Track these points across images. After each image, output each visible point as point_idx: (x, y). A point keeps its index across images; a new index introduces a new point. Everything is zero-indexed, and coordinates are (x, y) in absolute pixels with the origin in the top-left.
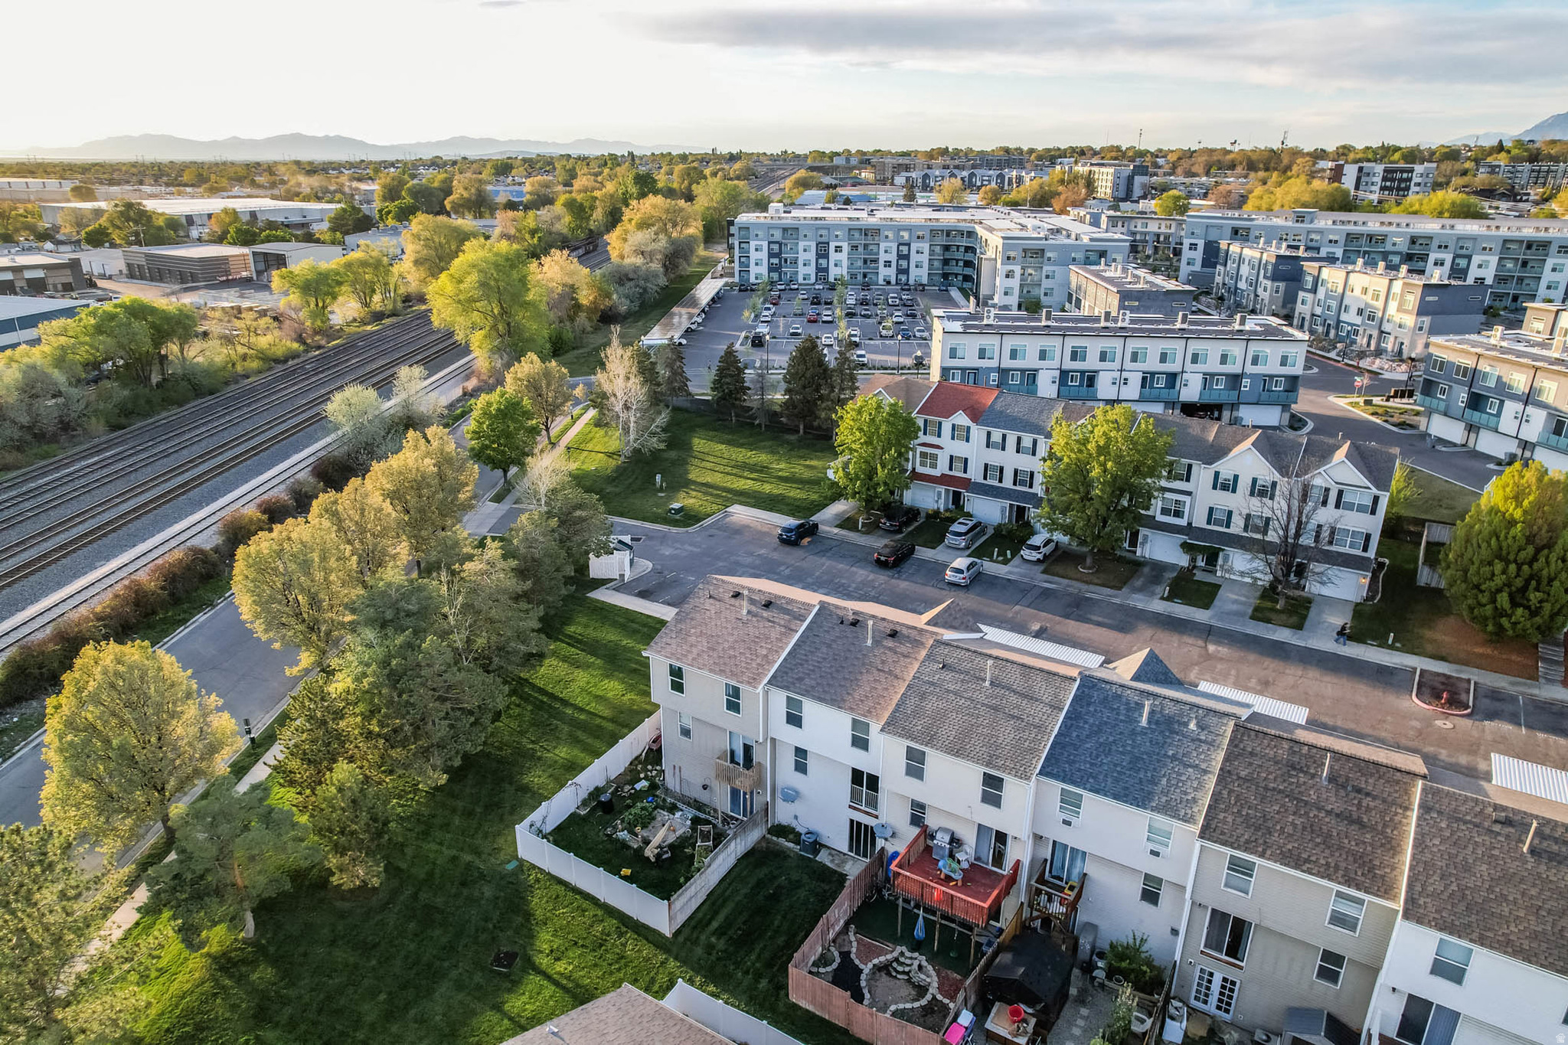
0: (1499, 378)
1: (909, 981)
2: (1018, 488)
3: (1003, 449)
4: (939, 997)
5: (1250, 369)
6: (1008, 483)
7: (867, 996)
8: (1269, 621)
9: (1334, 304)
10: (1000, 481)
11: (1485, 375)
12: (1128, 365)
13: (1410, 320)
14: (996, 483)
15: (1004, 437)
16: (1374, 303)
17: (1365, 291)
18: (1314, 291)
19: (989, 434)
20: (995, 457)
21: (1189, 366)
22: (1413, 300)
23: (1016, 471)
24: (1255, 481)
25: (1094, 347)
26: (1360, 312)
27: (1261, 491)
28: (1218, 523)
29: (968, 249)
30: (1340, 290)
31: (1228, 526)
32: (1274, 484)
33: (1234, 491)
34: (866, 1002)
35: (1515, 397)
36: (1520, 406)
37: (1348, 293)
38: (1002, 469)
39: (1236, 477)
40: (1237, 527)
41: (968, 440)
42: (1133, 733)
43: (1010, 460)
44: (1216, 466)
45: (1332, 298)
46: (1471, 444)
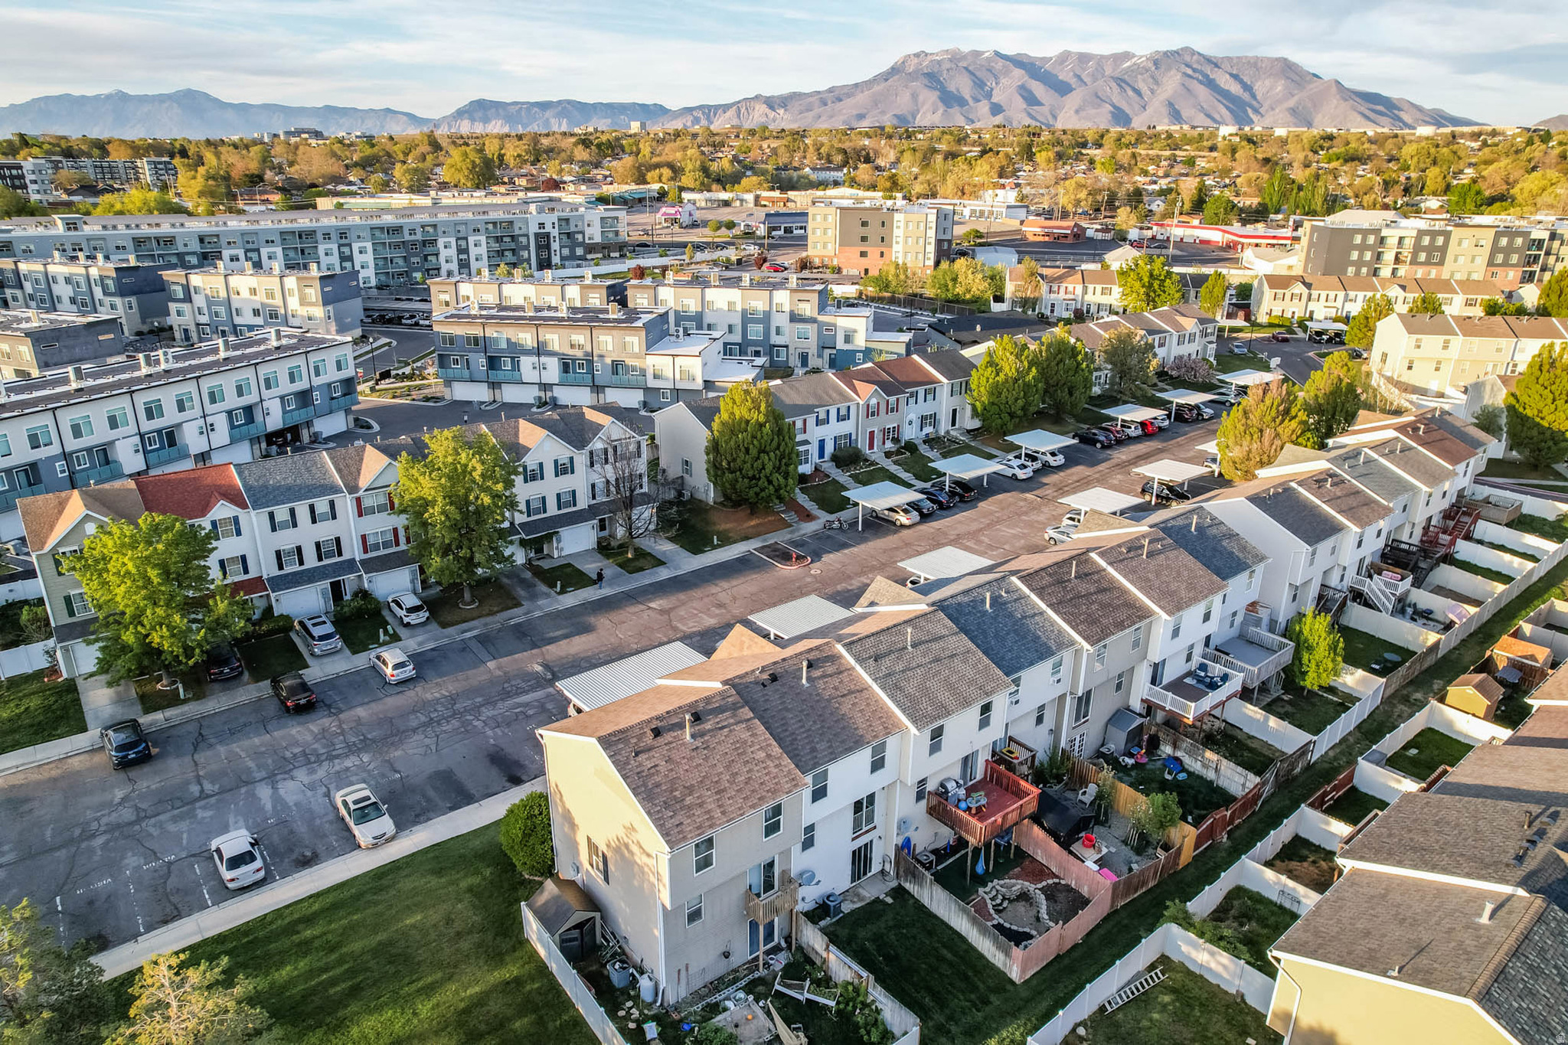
0: (508, 340)
2: (326, 562)
3: (295, 525)
4: (1040, 886)
6: (311, 561)
7: (1027, 930)
8: (642, 569)
9: (222, 310)
10: (301, 563)
11: (496, 340)
12: (210, 408)
13: (319, 312)
14: (297, 568)
15: (292, 511)
16: (270, 301)
17: (253, 292)
18: (188, 298)
19: (271, 516)
20: (287, 539)
21: (266, 393)
22: (314, 293)
23: (318, 545)
24: (556, 462)
25: (167, 397)
26: (256, 313)
27: (564, 469)
28: (537, 511)
30: (223, 294)
31: (546, 511)
32: (571, 459)
33: (542, 478)
34: (1034, 933)
35: (528, 352)
36: (535, 359)
37: (233, 297)
38: (299, 549)
39: (541, 465)
40: (552, 510)
41: (239, 533)
42: (995, 618)
43: (307, 535)
44: (523, 462)
45: (219, 304)
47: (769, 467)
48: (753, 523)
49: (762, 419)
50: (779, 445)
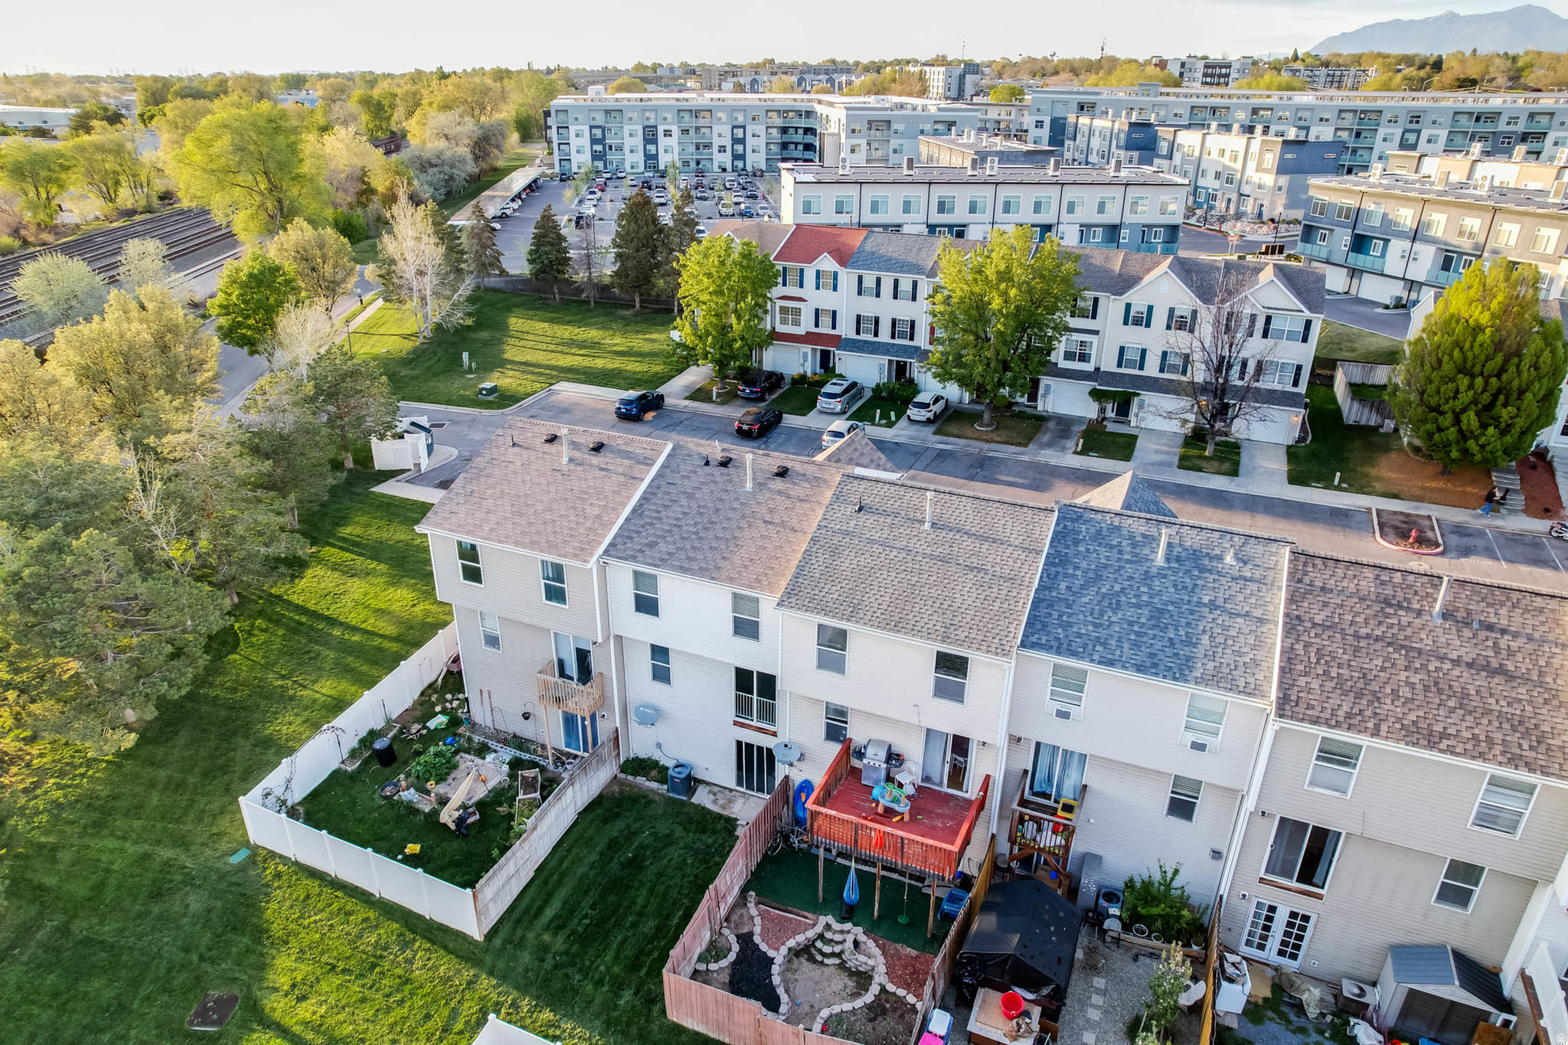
0: (1385, 215)
1: (842, 966)
2: (897, 341)
3: (878, 295)
4: (891, 988)
5: (1129, 219)
6: (885, 336)
7: (784, 998)
8: (1199, 470)
9: (1191, 169)
10: (876, 335)
11: (1370, 213)
12: (1000, 216)
13: (1269, 180)
14: (870, 337)
15: (878, 281)
16: (1232, 165)
17: (1222, 152)
18: (1170, 157)
19: (860, 279)
20: (869, 307)
21: (1065, 217)
22: (1271, 159)
23: (894, 322)
24: (1172, 310)
25: (962, 197)
26: (1218, 175)
27: (1180, 323)
28: (1131, 364)
29: (808, 131)
30: (1197, 153)
31: (1141, 368)
32: (1194, 313)
33: (1148, 325)
34: (783, 1009)
35: (1401, 235)
36: (1407, 244)
37: (1205, 156)
38: (877, 321)
39: (1150, 309)
40: (1152, 369)
41: (835, 289)
42: (1147, 576)
43: (886, 308)
44: (1126, 298)
45: (1189, 163)
46: (1353, 291)
47: (1466, 397)
48: (1434, 484)
49: (1485, 319)
50: (1502, 370)
